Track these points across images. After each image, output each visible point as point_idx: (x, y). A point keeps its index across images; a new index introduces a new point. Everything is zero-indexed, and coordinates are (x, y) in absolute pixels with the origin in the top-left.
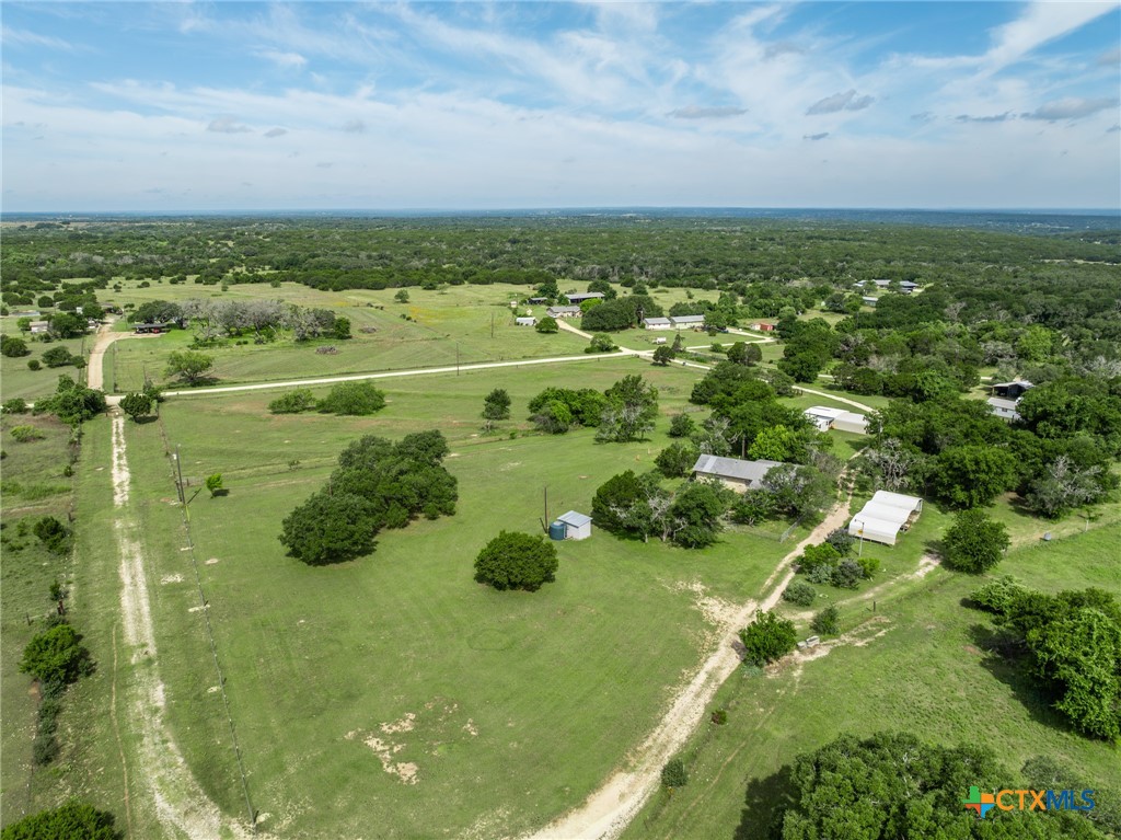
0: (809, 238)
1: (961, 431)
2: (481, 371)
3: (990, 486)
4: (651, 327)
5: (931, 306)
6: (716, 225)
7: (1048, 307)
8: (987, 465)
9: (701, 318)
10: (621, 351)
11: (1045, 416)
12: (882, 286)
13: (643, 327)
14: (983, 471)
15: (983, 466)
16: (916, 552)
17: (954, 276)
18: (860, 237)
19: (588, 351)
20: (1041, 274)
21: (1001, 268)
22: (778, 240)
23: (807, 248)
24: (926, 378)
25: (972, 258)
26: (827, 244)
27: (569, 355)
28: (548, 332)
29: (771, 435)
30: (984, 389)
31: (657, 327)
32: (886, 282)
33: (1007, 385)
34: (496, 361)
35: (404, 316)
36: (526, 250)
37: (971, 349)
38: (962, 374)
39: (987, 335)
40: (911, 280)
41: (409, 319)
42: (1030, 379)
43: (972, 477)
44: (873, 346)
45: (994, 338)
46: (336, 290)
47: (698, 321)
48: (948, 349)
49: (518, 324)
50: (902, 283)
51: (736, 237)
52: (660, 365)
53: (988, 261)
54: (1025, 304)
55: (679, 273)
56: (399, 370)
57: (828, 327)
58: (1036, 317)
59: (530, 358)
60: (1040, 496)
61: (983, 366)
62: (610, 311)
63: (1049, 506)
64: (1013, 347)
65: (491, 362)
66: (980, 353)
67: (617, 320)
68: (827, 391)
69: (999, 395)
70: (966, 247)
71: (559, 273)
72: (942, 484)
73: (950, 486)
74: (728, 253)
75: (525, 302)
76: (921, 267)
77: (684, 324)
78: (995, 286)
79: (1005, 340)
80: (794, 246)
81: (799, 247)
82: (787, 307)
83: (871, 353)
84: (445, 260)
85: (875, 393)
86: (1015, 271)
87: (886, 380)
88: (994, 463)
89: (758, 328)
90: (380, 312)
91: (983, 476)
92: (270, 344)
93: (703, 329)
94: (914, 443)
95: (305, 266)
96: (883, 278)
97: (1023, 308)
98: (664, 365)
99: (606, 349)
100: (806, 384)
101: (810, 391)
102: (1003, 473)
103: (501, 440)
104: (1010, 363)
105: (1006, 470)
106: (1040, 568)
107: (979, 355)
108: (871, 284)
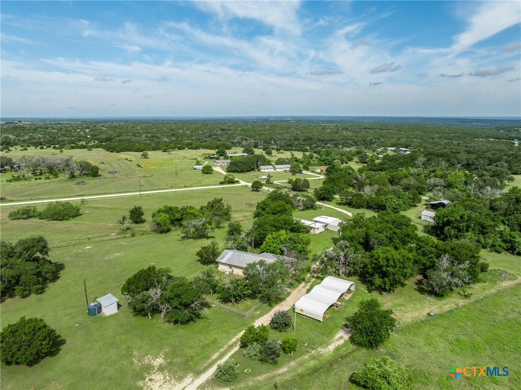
0: (365, 128)
1: (386, 236)
2: (154, 194)
3: (396, 276)
4: (263, 170)
5: (410, 161)
6: (326, 123)
7: (469, 160)
8: (394, 263)
9: (289, 166)
10: (240, 183)
11: (448, 223)
12: (391, 150)
13: (259, 170)
14: (392, 266)
15: (391, 263)
16: (337, 327)
17: (427, 146)
18: (389, 128)
19: (222, 183)
20: (470, 145)
21: (452, 142)
22: (350, 129)
23: (363, 133)
24: (387, 199)
25: (440, 137)
26: (372, 131)
27: (211, 185)
28: (207, 173)
29: (274, 237)
30: (425, 205)
31: (266, 170)
32: (393, 149)
33: (436, 202)
34: (169, 189)
35: (138, 165)
36: (227, 134)
37: (421, 182)
38: (412, 196)
39: (433, 174)
40: (406, 148)
41: (139, 166)
42: (448, 199)
43: (384, 269)
44: (368, 181)
45: (436, 176)
46: (117, 152)
47: (287, 167)
48: (408, 182)
49: (195, 169)
50: (401, 149)
51: (330, 128)
52: (255, 191)
53: (447, 139)
54: (457, 159)
55: (294, 144)
56: (111, 193)
57: (353, 170)
58: (463, 165)
59: (188, 187)
60: (431, 282)
61: (427, 192)
62: (241, 162)
63: (436, 289)
64: (445, 181)
65: (166, 189)
66: (426, 184)
67: (244, 167)
68: (338, 206)
69: (432, 208)
70: (438, 133)
71: (235, 144)
72: (368, 273)
73: (372, 275)
74: (323, 135)
75: (207, 158)
76: (413, 141)
77: (280, 169)
78: (446, 150)
79: (441, 177)
80: (356, 132)
81: (359, 132)
82: (337, 160)
83: (366, 185)
84: (186, 138)
85: (363, 207)
86: (458, 144)
87: (368, 200)
88: (399, 261)
89: (319, 171)
90: (130, 162)
91: (391, 269)
92: (54, 180)
93: (290, 171)
94: (359, 243)
95: (113, 141)
96: (392, 147)
97: (456, 161)
98: (257, 191)
99: (232, 182)
100: (328, 202)
101: (327, 206)
102: (404, 267)
103: (125, 237)
104: (439, 190)
105: (406, 266)
106: (420, 341)
107: (425, 186)
108: (386, 149)
